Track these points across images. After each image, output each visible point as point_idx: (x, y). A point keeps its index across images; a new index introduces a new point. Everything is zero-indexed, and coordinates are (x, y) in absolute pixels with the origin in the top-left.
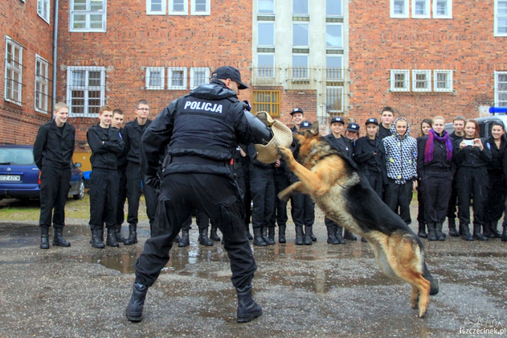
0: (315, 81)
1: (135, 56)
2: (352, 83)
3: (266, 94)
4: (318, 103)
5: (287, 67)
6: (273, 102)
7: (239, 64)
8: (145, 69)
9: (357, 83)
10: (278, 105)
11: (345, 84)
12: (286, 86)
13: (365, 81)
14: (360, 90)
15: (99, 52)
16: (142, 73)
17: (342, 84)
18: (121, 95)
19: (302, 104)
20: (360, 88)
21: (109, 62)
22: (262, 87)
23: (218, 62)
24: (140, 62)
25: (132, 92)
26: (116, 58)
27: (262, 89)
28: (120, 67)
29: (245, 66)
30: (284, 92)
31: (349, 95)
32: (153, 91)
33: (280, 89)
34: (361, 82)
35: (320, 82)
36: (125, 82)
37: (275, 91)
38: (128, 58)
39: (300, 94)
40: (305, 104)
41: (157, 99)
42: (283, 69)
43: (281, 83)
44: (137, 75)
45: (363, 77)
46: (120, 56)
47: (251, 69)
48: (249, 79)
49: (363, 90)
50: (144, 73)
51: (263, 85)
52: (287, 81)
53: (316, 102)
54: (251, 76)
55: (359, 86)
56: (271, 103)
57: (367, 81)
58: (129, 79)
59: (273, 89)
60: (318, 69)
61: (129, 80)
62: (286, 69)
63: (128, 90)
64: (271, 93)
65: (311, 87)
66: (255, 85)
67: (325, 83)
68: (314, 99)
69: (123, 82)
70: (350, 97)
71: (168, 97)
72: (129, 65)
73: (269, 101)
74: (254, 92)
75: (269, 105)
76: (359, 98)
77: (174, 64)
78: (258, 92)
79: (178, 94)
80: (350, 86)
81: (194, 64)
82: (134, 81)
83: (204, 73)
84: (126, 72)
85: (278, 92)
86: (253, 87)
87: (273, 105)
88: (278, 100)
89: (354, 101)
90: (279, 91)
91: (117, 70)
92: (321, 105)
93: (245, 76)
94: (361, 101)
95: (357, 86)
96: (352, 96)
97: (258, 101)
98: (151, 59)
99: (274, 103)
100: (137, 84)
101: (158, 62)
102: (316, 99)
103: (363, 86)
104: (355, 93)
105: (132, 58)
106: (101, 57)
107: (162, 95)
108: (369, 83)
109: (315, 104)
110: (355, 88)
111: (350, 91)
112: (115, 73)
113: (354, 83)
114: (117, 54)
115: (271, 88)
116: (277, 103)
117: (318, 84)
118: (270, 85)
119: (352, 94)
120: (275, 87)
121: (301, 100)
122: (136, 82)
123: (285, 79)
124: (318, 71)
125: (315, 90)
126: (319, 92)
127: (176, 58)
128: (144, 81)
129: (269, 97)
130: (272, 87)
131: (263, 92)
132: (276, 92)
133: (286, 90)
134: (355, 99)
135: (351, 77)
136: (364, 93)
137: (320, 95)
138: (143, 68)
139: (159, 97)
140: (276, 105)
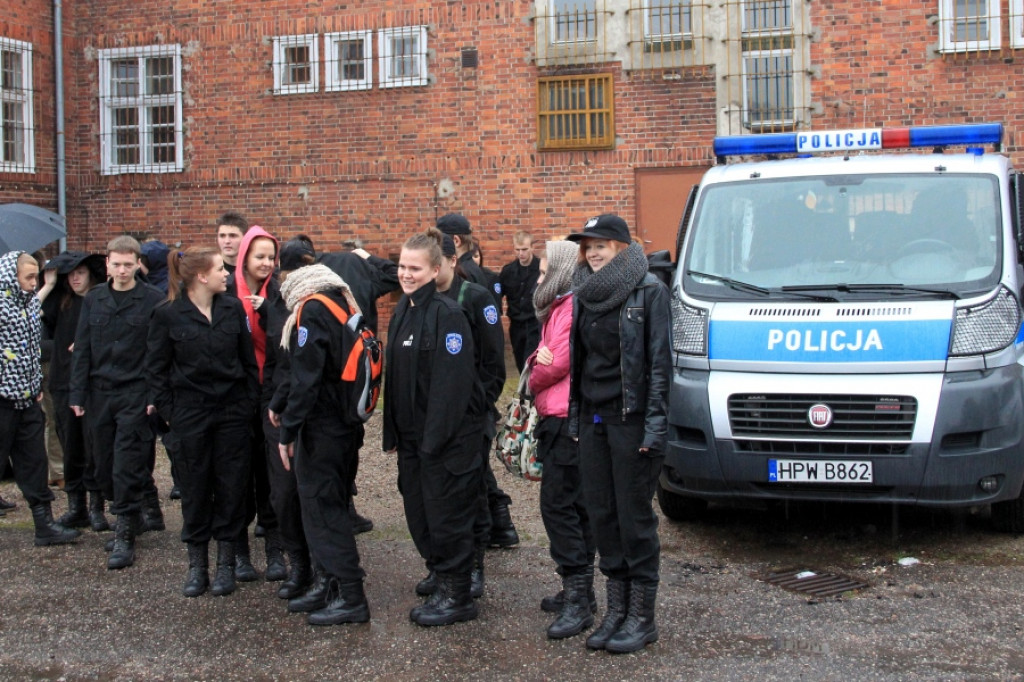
0: (711, 39)
1: (248, 11)
2: (817, 38)
3: (573, 86)
4: (718, 104)
5: (628, 8)
6: (592, 107)
7: (502, 8)
8: (272, 41)
9: (835, 35)
10: (608, 114)
11: (798, 41)
12: (626, 60)
13: (857, 27)
14: (842, 55)
15: (165, 10)
16: (265, 54)
17: (788, 42)
18: (220, 114)
19: (673, 107)
20: (844, 49)
21: (189, 30)
22: (563, 67)
23: (447, 8)
24: (258, 25)
25: (243, 103)
26: (205, 19)
27: (565, 74)
28: (215, 41)
29: (517, 14)
30: (624, 78)
31: (810, 73)
32: (290, 98)
33: (614, 70)
34: (845, 33)
35: (724, 41)
36: (228, 79)
37: (597, 76)
38: (231, 17)
39: (667, 81)
40: (682, 107)
41: (301, 118)
42: (620, 13)
43: (614, 54)
44: (254, 59)
45: (851, 16)
46: (213, 14)
47: (532, 20)
48: (528, 49)
49: (853, 54)
50: (269, 54)
51: (565, 62)
52: (629, 44)
53: (714, 100)
54: (532, 39)
55: (840, 44)
56: (587, 111)
57: (864, 28)
58: (235, 71)
59: (592, 72)
60: (716, 5)
61: (236, 74)
62: (627, 13)
63: (235, 99)
64: (587, 83)
65: (698, 57)
66: (541, 63)
67: (736, 44)
68: (708, 91)
69: (221, 80)
70: (813, 79)
71: (327, 112)
72: (234, 35)
73: (582, 107)
74: (542, 83)
75: (582, 116)
76: (841, 79)
77: (338, 24)
78: (550, 82)
79: (351, 100)
80: (812, 47)
81: (389, 21)
82: (249, 74)
83: (413, 41)
84: (229, 52)
85: (607, 79)
86: (540, 68)
87: (593, 116)
88: (607, 100)
89: (828, 88)
90: (610, 75)
91: (209, 49)
92: (727, 109)
93: (519, 40)
94: (847, 87)
95: (833, 45)
96: (818, 74)
97: (552, 109)
98: (284, 15)
99: (596, 111)
100: (254, 83)
101: (301, 22)
102: (714, 90)
103: (853, 42)
104: (827, 66)
105: (240, 16)
106: (171, 21)
107: (313, 108)
108: (870, 32)
109: (710, 106)
110: (829, 50)
111: (813, 62)
112: (204, 58)
113: (824, 35)
114: (206, 9)
115: (586, 69)
116: (604, 110)
117: (718, 47)
118: (581, 60)
119: (818, 70)
120: (598, 65)
121: (672, 98)
122: (250, 77)
123: (625, 41)
124: (716, 10)
125: (712, 66)
126: (720, 71)
127: (343, 7)
128: (269, 74)
129: (582, 95)
130: (591, 65)
131: (566, 82)
132: (600, 80)
133: (628, 73)
134: (830, 83)
135: (816, 21)
136: (857, 65)
137: (724, 78)
138: (265, 40)
139: (306, 113)
140: (601, 114)
